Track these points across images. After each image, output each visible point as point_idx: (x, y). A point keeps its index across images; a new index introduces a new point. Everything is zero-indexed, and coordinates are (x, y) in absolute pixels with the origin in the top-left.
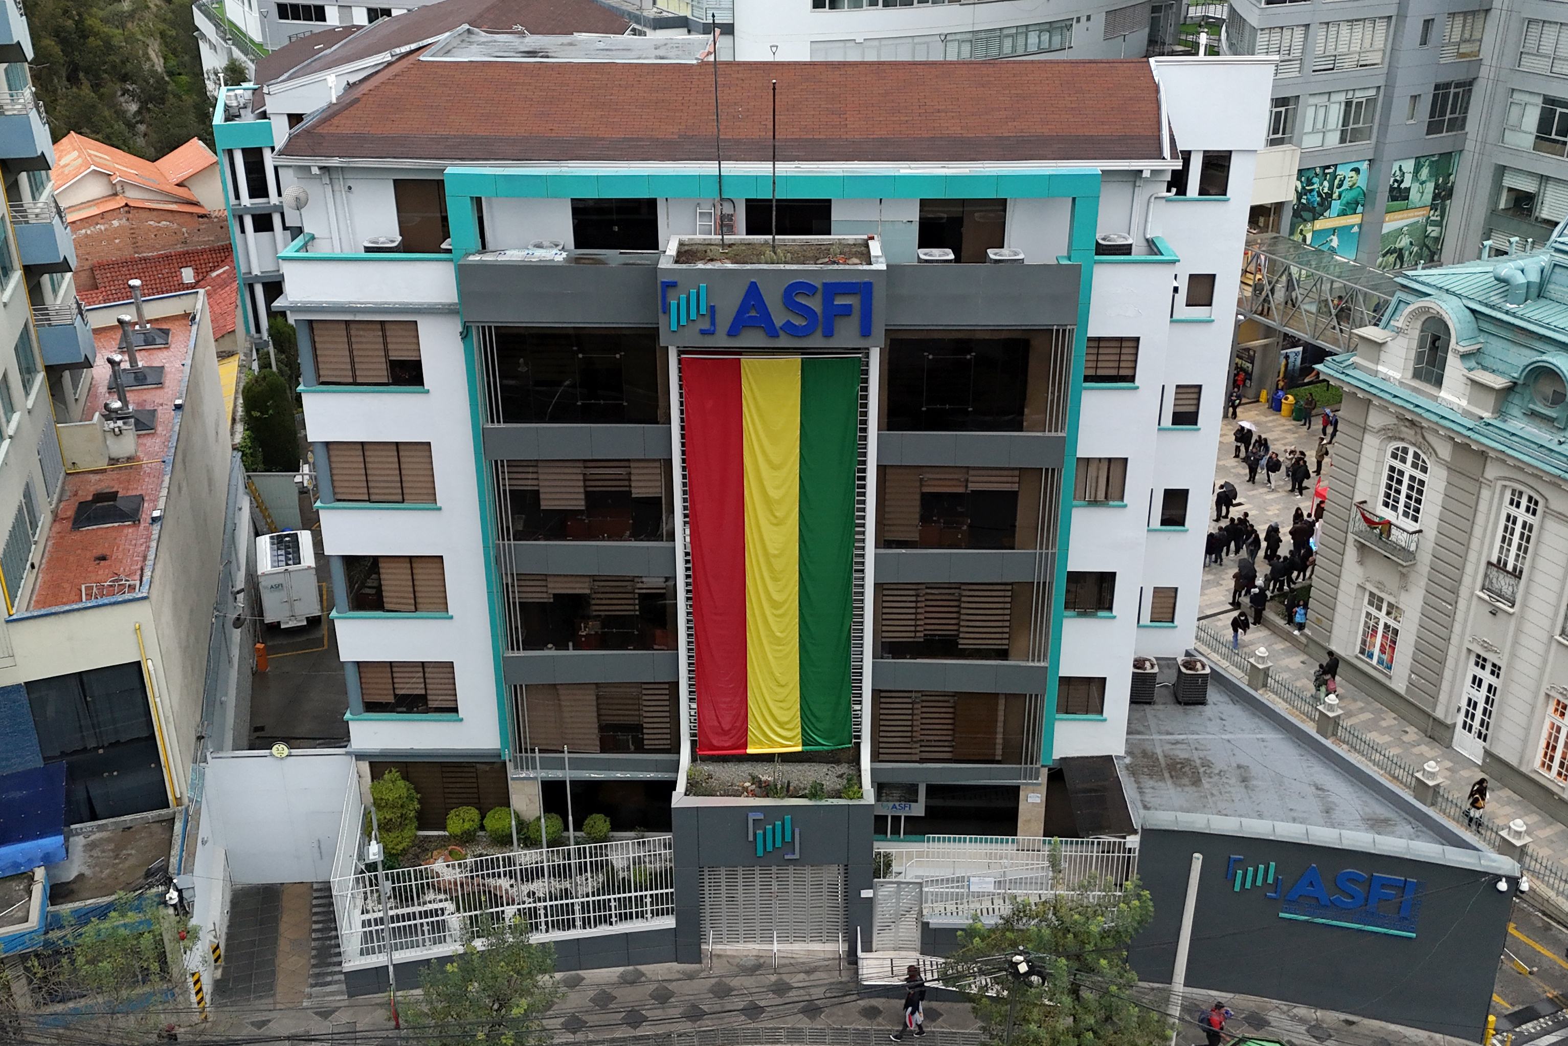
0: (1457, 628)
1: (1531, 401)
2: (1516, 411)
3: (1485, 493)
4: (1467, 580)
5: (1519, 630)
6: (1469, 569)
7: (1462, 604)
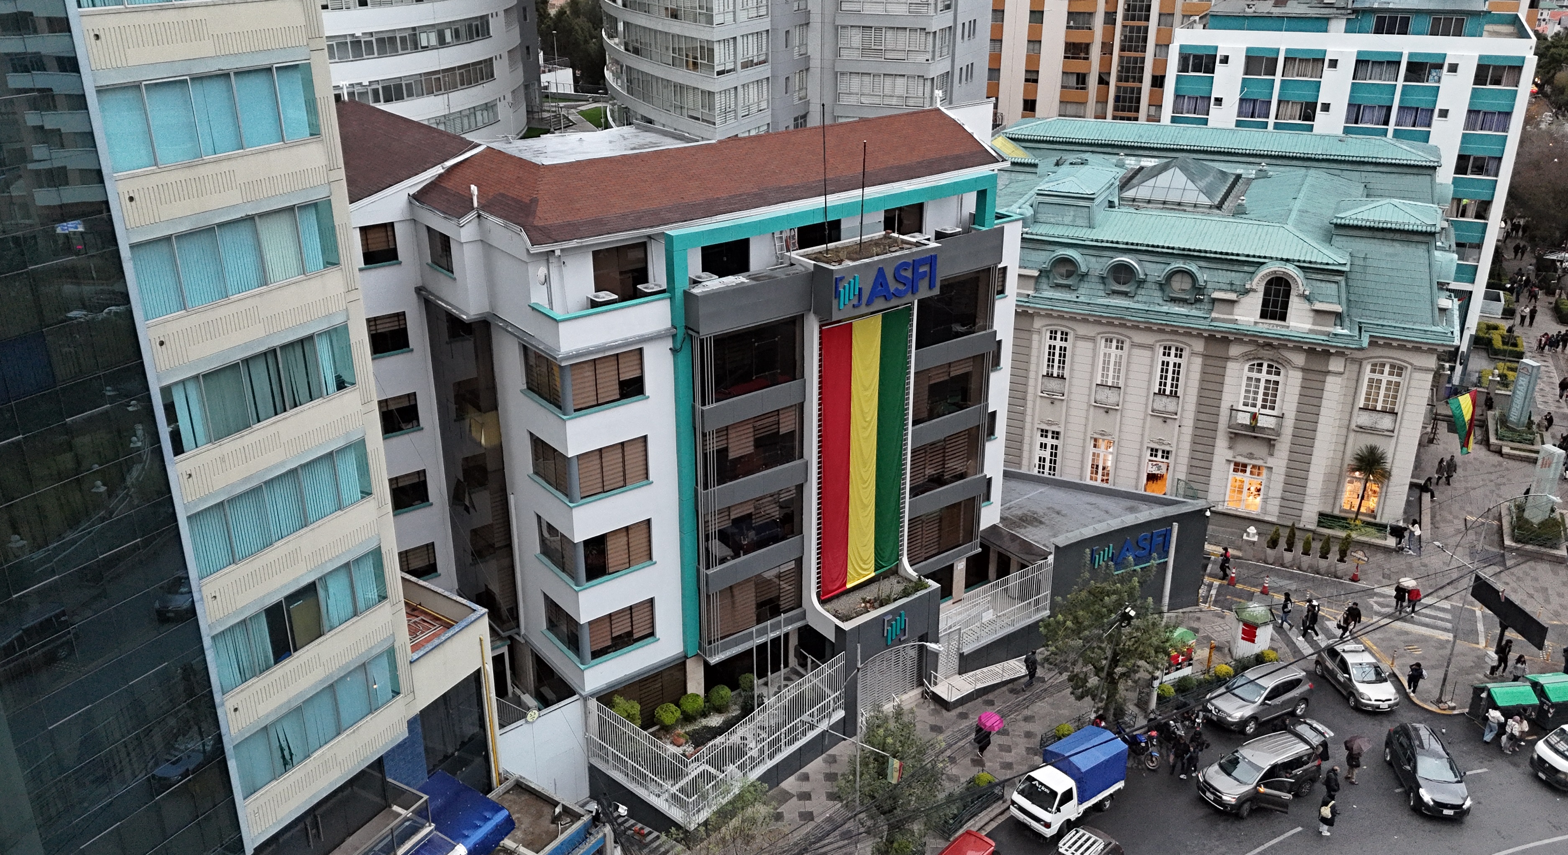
0: (1028, 419)
1: (1055, 278)
2: (1045, 287)
3: (1035, 337)
4: (1031, 390)
5: (1068, 407)
6: (1031, 382)
7: (1030, 404)
